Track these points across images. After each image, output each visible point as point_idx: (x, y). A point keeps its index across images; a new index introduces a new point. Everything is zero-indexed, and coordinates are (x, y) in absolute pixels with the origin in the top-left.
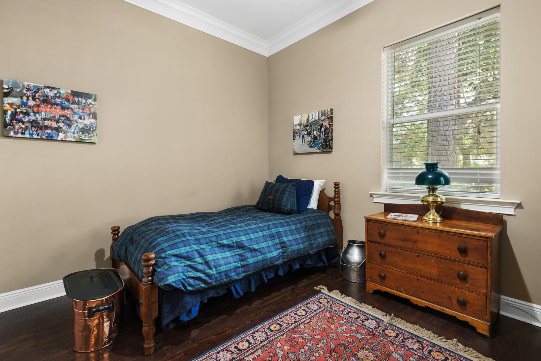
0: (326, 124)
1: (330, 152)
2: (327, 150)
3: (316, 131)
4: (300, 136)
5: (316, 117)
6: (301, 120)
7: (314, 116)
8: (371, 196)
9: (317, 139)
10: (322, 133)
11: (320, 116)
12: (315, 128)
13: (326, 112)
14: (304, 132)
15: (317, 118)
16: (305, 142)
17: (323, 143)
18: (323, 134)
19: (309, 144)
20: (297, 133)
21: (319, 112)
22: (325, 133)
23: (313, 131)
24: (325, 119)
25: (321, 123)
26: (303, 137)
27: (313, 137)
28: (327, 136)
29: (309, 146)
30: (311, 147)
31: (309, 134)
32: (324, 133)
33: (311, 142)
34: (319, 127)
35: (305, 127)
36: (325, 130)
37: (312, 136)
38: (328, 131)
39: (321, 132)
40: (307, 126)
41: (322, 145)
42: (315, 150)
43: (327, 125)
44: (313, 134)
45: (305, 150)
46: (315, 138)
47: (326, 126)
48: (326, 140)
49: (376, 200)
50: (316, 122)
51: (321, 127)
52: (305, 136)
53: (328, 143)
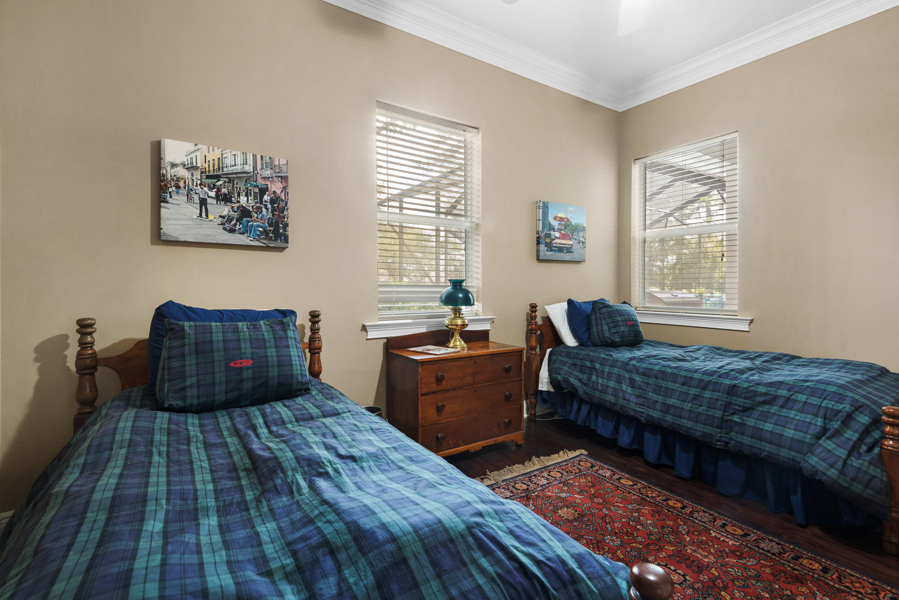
0: (276, 187)
1: (282, 249)
2: (279, 244)
3: (247, 195)
4: (189, 198)
5: (245, 163)
6: (193, 156)
7: (239, 160)
8: (364, 328)
9: (251, 217)
10: (266, 206)
11: (259, 167)
12: (243, 188)
13: (277, 163)
14: (206, 189)
15: (249, 168)
16: (211, 217)
17: (268, 228)
18: (267, 209)
19: (223, 224)
20: (178, 187)
21: (255, 157)
22: (273, 207)
23: (239, 196)
24: (272, 178)
25: (261, 182)
26: (203, 202)
27: (238, 208)
28: (279, 215)
29: (225, 229)
30: (232, 231)
31: (225, 199)
32: (269, 206)
33: (232, 220)
34: (257, 190)
35: (208, 177)
36: (272, 201)
37: (237, 205)
38: (282, 204)
39: (261, 203)
40: (218, 177)
41: (265, 232)
42: (244, 240)
43: (278, 192)
44: (239, 202)
45: (210, 235)
46: (244, 213)
47: (275, 192)
48: (277, 224)
49: (371, 335)
50: (248, 177)
51: (263, 191)
52: (209, 200)
53: (281, 231)
